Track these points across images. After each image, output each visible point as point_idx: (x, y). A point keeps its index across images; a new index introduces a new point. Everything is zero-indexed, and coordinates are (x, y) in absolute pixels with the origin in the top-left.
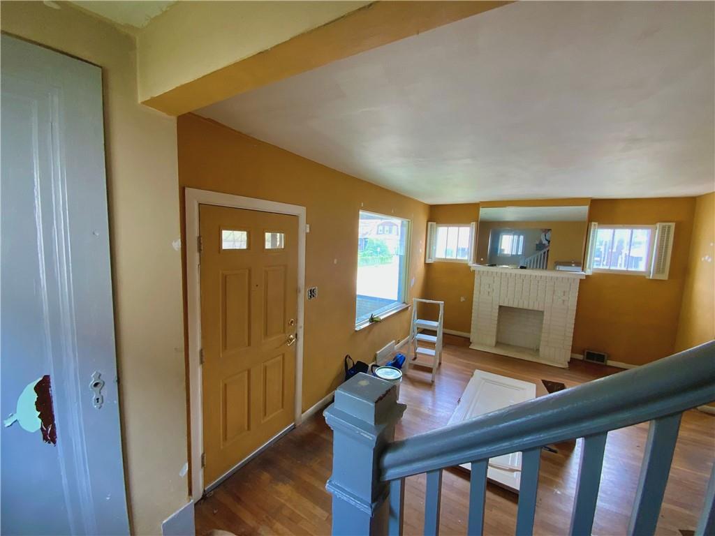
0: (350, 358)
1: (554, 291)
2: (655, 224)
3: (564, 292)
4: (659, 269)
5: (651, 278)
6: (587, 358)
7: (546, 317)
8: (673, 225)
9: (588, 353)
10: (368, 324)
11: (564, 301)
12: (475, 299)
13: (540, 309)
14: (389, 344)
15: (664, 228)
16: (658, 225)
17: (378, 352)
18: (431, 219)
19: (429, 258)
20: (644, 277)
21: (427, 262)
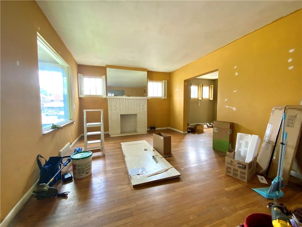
0: (41, 157)
1: (140, 105)
2: (162, 81)
3: (143, 105)
4: (165, 96)
5: (163, 98)
6: (151, 129)
7: (138, 116)
8: (167, 81)
9: (151, 127)
10: (51, 130)
11: (143, 109)
12: (109, 113)
13: (136, 114)
14: (67, 145)
15: (165, 82)
16: (163, 81)
17: (61, 151)
18: (79, 72)
19: (81, 95)
20: (161, 98)
21: (80, 97)
